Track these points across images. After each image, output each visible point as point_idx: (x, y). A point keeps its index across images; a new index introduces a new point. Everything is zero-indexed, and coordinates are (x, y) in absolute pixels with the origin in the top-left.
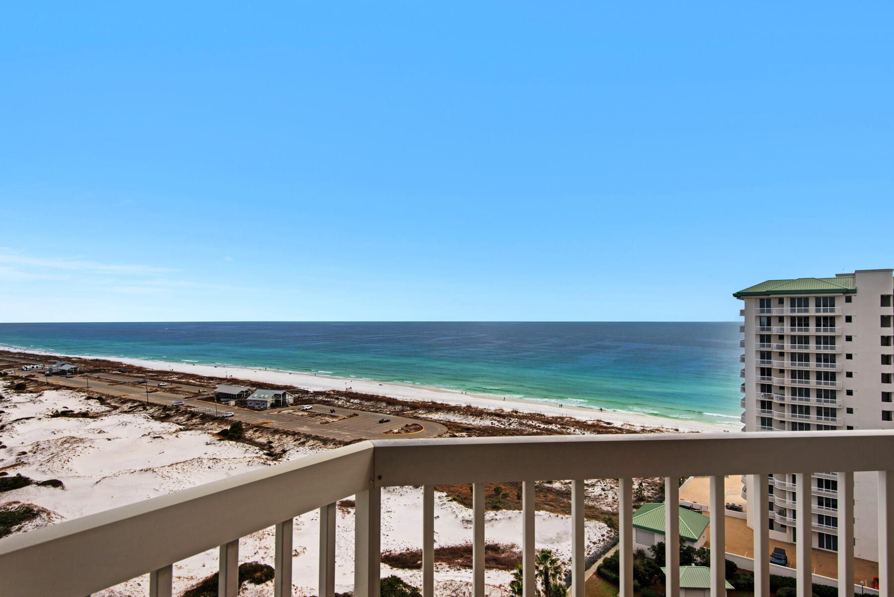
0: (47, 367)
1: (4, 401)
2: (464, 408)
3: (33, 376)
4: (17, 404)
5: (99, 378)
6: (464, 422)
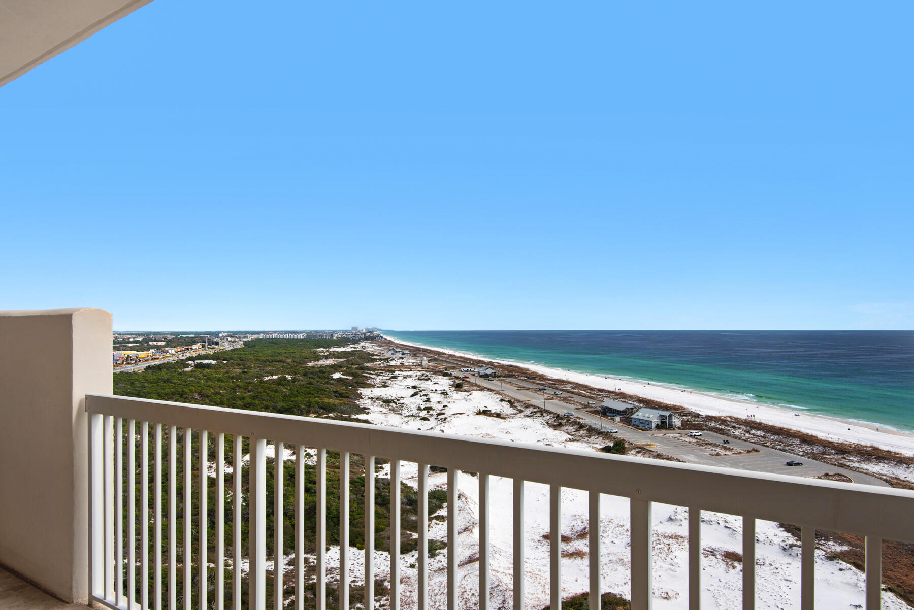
0: (477, 370)
1: (449, 397)
3: (467, 377)
4: (456, 401)
5: (510, 382)
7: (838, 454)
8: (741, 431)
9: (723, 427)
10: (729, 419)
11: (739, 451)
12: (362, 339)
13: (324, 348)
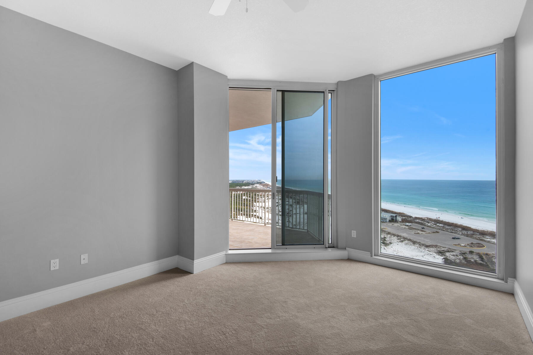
7: (480, 235)
8: (431, 224)
9: (422, 222)
10: (426, 219)
11: (429, 232)
12: (256, 183)
13: (239, 187)
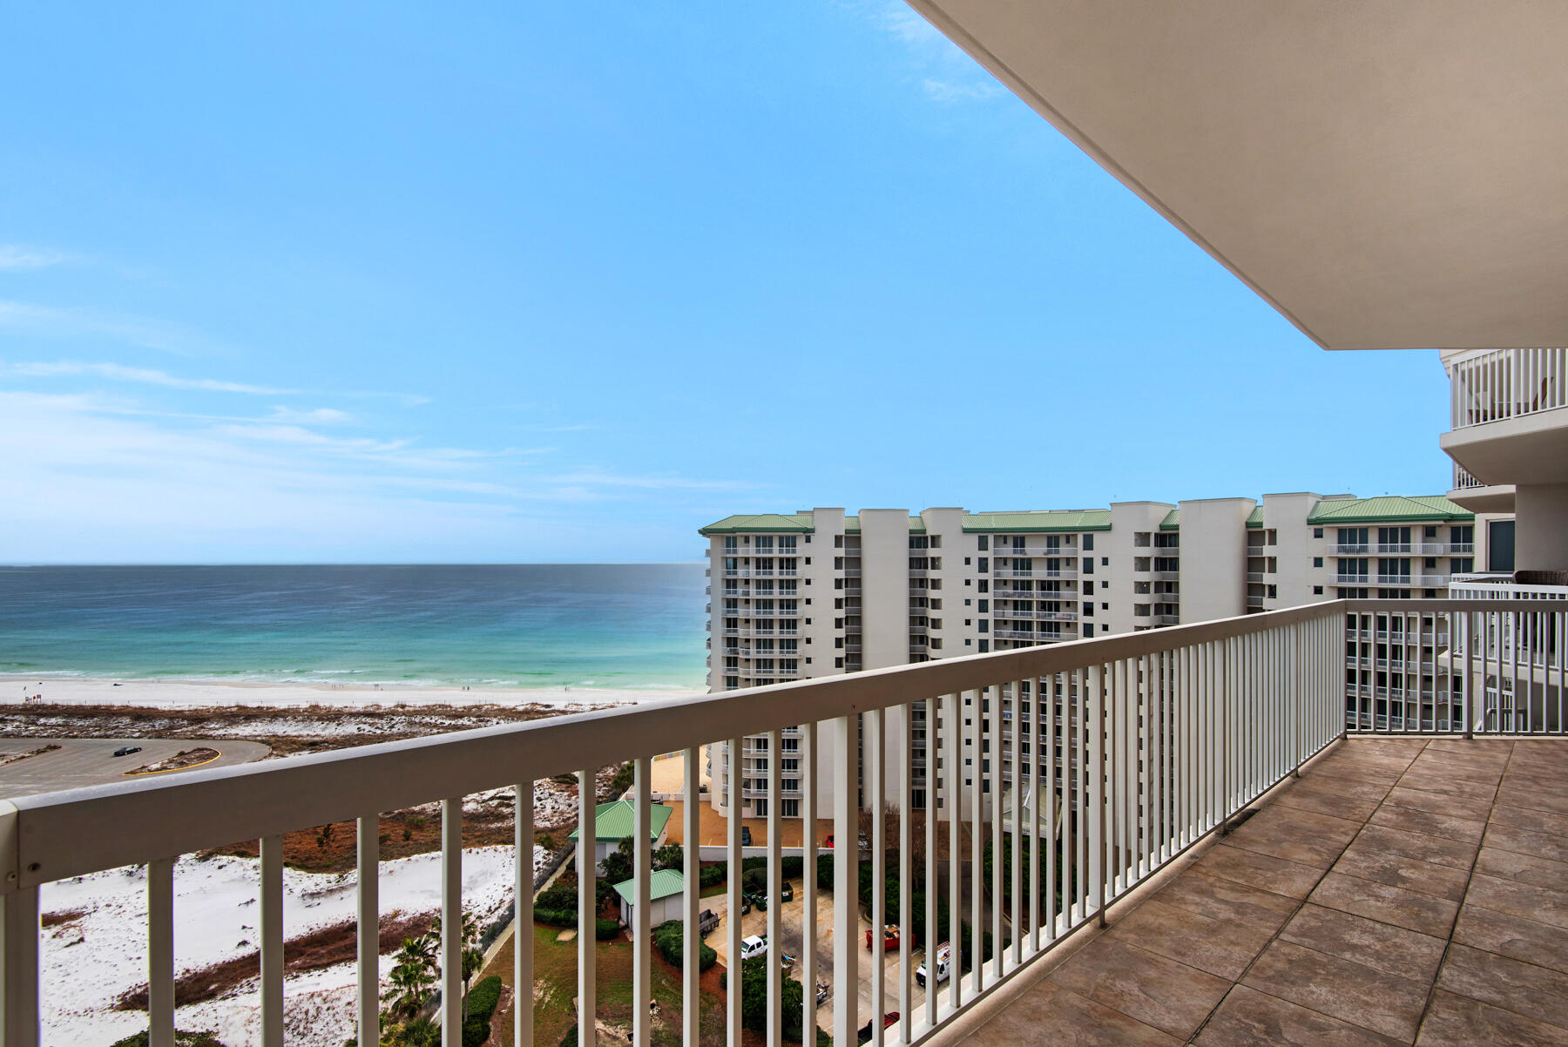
2: (306, 710)
6: (305, 733)
8: (17, 724)
11: (21, 755)
